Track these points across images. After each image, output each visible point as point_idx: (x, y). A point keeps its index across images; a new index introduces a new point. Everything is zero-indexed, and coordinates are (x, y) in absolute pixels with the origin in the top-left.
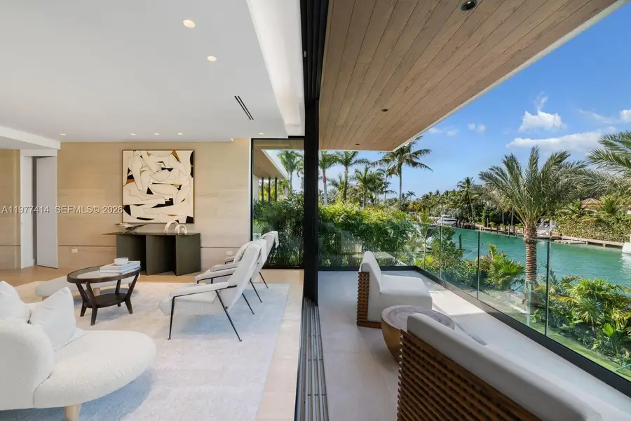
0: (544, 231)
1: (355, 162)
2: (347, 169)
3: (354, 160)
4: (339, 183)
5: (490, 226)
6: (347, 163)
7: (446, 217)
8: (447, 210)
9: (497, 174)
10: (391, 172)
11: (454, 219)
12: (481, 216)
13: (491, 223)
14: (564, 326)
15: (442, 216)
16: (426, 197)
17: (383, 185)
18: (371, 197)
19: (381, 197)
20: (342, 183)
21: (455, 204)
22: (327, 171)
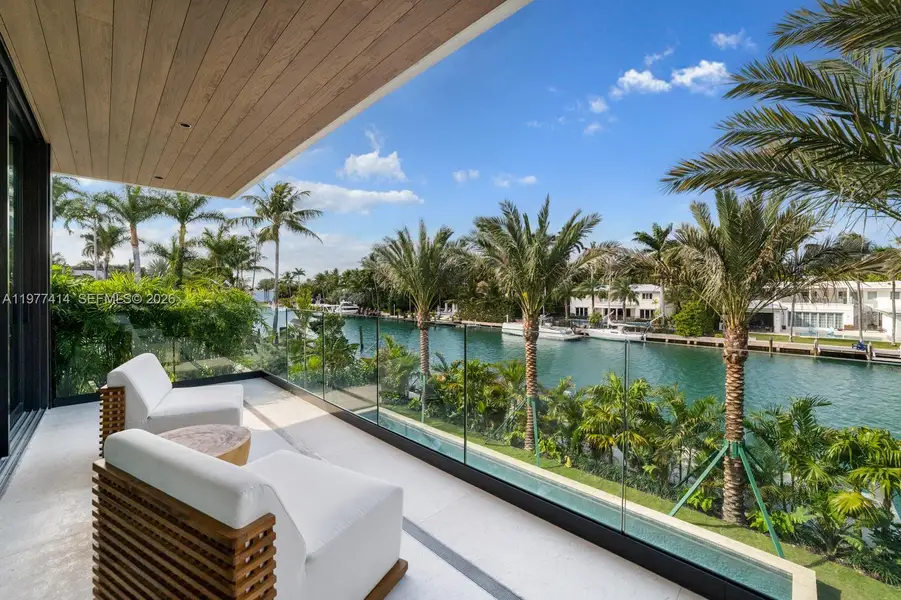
0: (448, 316)
1: (200, 216)
2: (183, 226)
3: (197, 212)
4: (170, 251)
5: (396, 314)
6: (183, 214)
7: (346, 305)
8: (347, 295)
9: (391, 246)
10: (263, 238)
11: (356, 306)
12: (387, 301)
13: (398, 310)
14: (454, 413)
15: (342, 303)
16: (321, 278)
17: (251, 258)
18: (231, 276)
19: (246, 275)
20: (175, 249)
21: (358, 287)
22: (139, 226)
